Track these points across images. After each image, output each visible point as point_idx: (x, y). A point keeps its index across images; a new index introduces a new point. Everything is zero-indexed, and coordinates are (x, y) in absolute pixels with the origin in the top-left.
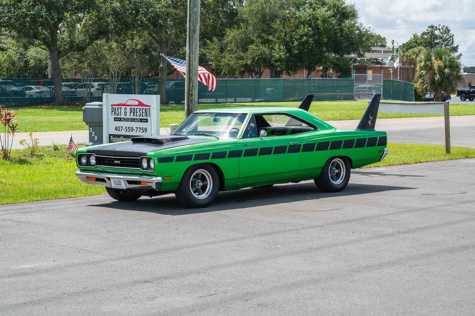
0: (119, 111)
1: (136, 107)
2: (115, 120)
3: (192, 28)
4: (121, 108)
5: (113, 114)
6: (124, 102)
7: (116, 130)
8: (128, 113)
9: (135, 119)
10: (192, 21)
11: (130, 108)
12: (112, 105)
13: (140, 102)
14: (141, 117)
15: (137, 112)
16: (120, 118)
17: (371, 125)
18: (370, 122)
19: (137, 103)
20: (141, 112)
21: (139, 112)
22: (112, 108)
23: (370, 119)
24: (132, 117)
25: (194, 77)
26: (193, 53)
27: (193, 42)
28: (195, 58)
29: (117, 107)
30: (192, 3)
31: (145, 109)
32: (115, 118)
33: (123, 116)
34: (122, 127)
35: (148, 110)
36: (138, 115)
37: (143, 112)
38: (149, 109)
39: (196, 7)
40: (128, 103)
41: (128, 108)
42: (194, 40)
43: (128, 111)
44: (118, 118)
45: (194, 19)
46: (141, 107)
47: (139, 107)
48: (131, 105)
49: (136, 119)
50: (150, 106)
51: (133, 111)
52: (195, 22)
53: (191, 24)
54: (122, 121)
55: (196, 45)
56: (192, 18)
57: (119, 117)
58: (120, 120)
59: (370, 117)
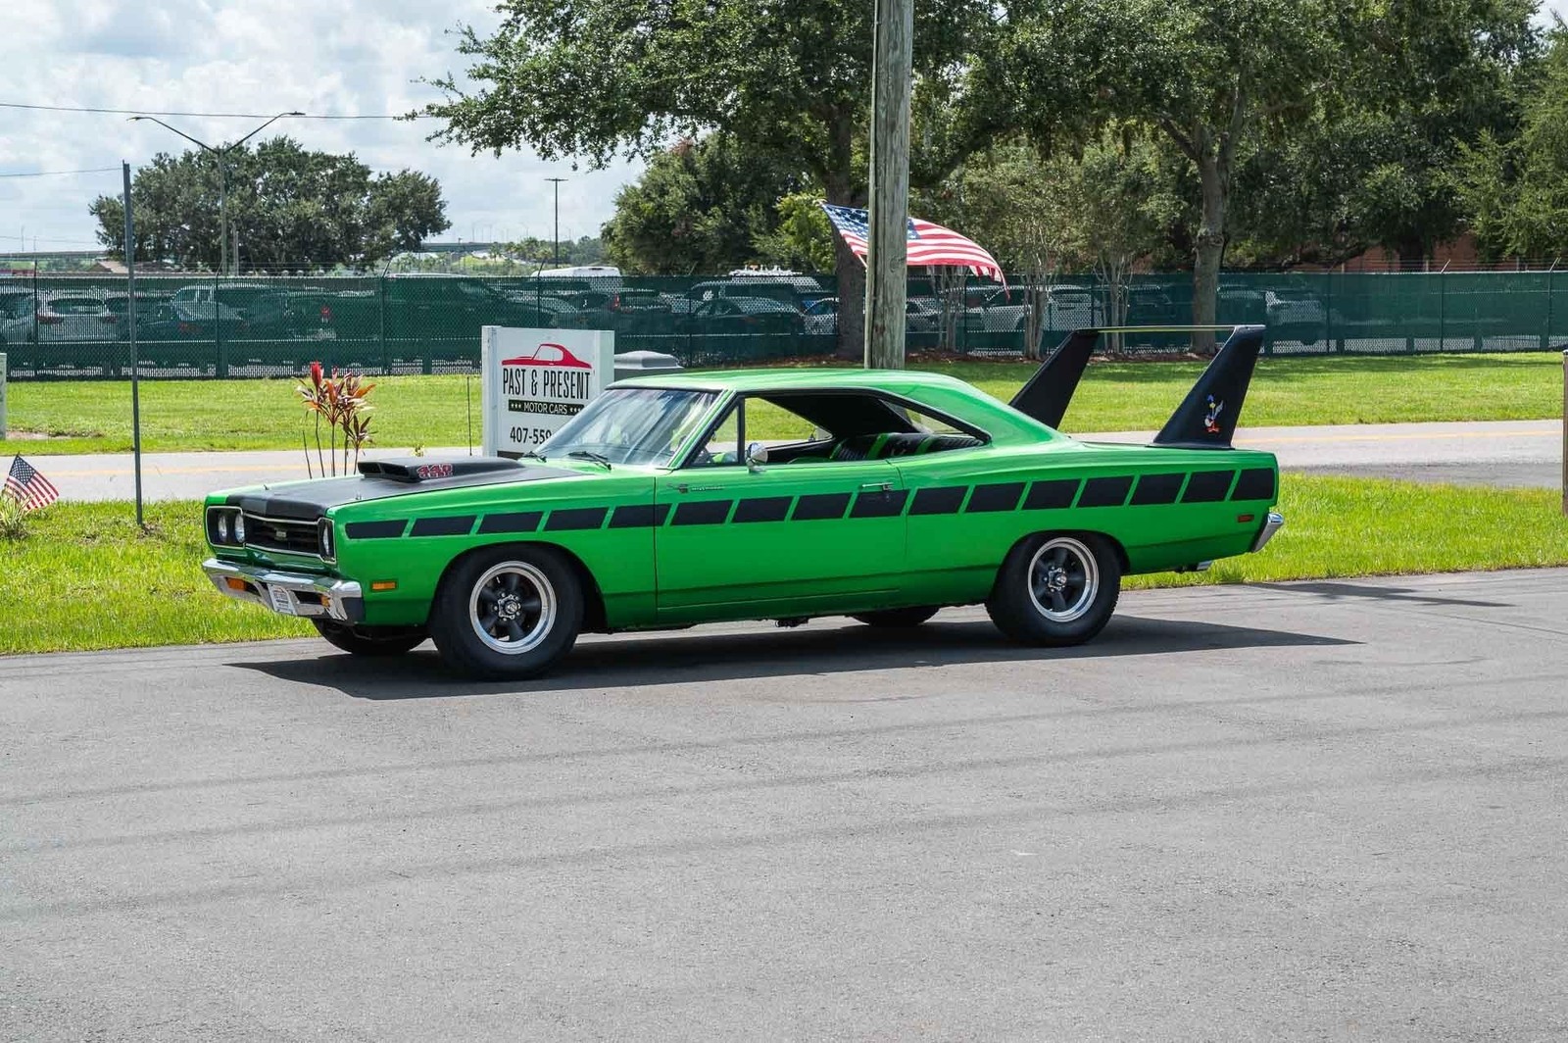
0: (520, 379)
1: (556, 369)
2: (510, 409)
3: (883, 116)
4: (524, 371)
5: (507, 391)
6: (530, 354)
7: (514, 437)
8: (540, 387)
9: (554, 404)
10: (885, 94)
11: (545, 372)
12: (505, 363)
13: (566, 353)
14: (569, 401)
15: (560, 384)
16: (522, 402)
17: (1217, 430)
18: (1211, 420)
19: (559, 356)
20: (569, 382)
21: (564, 385)
22: (505, 369)
23: (1210, 411)
24: (548, 399)
25: (888, 273)
26: (885, 197)
27: (885, 160)
28: (892, 212)
29: (514, 367)
30: (885, 38)
31: (579, 374)
32: (511, 402)
33: (527, 396)
34: (526, 430)
35: (585, 376)
36: (561, 393)
37: (573, 385)
38: (588, 374)
39: (895, 48)
40: (541, 357)
41: (540, 369)
42: (888, 153)
43: (540, 379)
44: (518, 402)
45: (890, 87)
46: (570, 369)
47: (564, 369)
48: (546, 363)
49: (558, 404)
50: (588, 366)
51: (551, 382)
52: (893, 96)
53: (882, 104)
54: (527, 411)
55: (897, 172)
56: (882, 86)
57: (520, 397)
58: (522, 410)
59: (1212, 405)
